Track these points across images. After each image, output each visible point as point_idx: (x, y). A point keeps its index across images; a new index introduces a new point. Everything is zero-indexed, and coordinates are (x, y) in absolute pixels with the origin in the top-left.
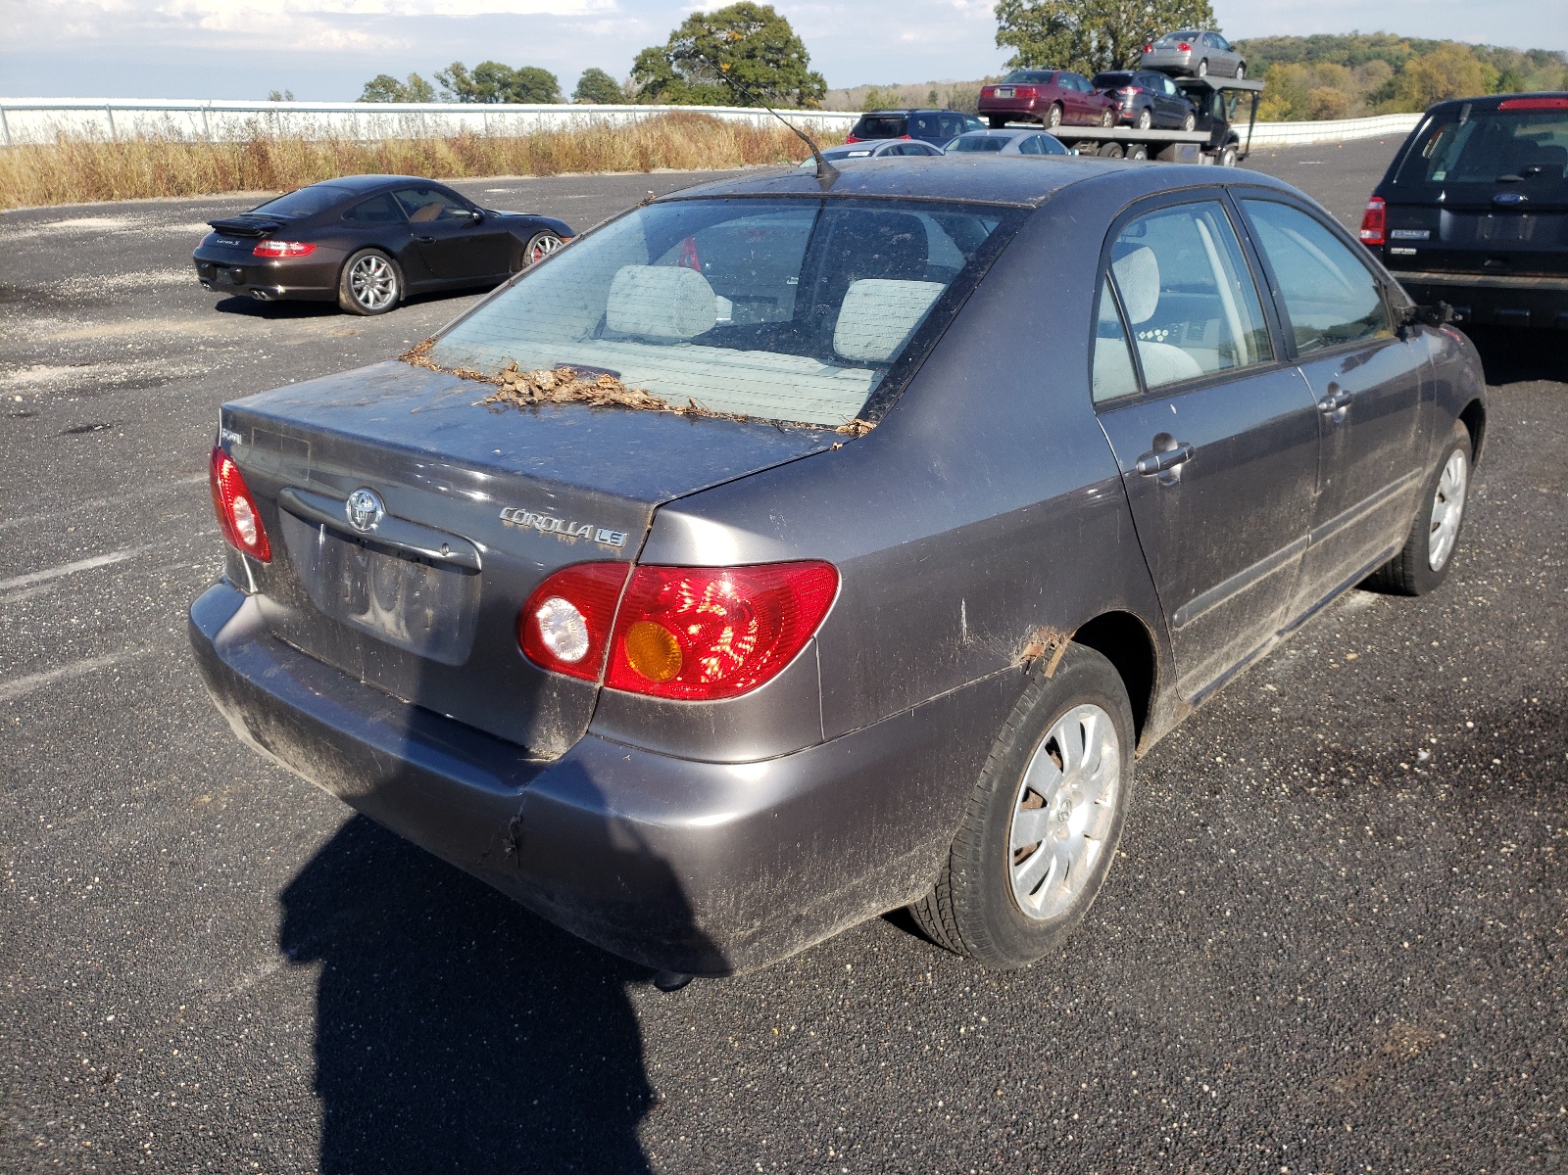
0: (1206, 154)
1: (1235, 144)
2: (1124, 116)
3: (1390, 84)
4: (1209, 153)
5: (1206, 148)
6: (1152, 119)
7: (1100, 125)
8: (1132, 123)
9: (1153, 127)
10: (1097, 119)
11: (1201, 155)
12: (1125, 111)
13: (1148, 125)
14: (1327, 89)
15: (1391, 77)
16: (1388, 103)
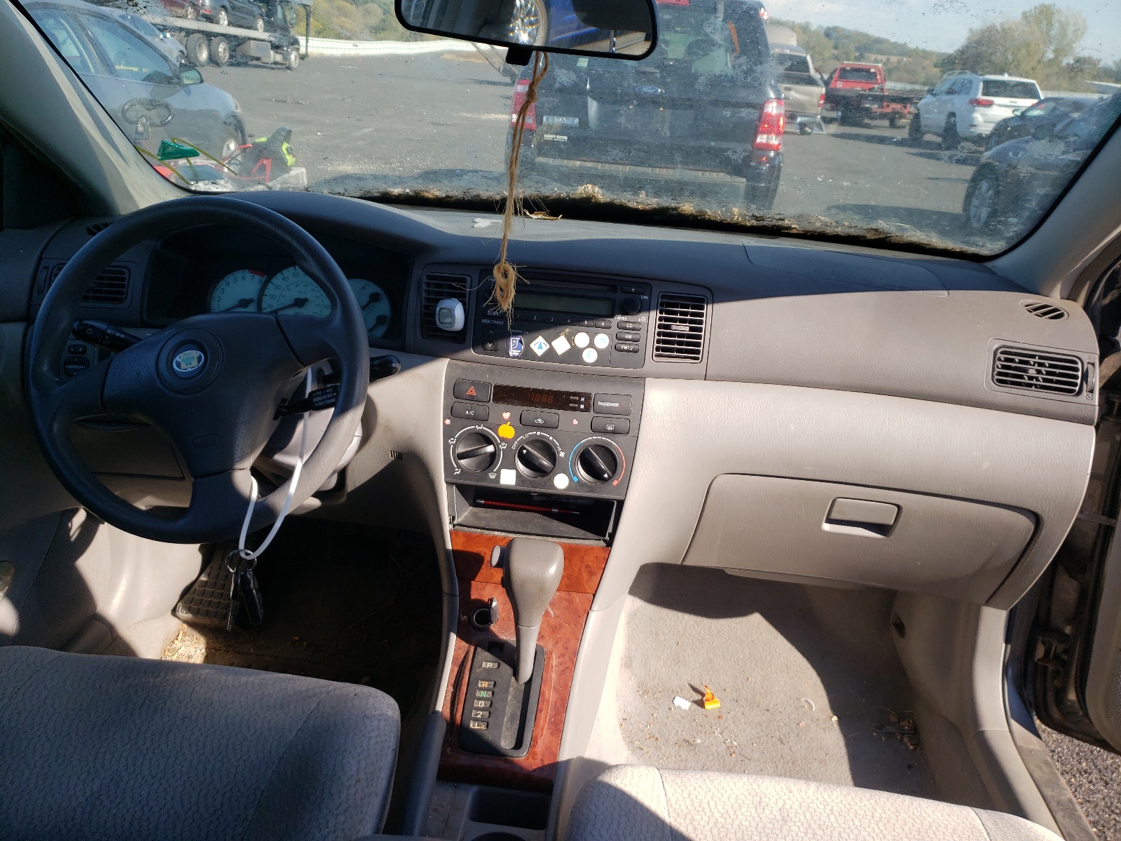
0: (276, 52)
1: (297, 46)
2: (205, 12)
3: (384, 21)
4: (279, 51)
5: (276, 47)
6: (228, 17)
7: (185, 17)
8: (210, 19)
9: (230, 24)
10: (180, 11)
11: (272, 52)
12: (204, 7)
13: (226, 22)
14: (344, 19)
15: (383, 17)
16: (383, 34)
